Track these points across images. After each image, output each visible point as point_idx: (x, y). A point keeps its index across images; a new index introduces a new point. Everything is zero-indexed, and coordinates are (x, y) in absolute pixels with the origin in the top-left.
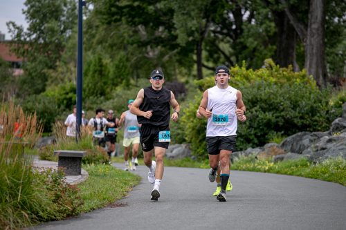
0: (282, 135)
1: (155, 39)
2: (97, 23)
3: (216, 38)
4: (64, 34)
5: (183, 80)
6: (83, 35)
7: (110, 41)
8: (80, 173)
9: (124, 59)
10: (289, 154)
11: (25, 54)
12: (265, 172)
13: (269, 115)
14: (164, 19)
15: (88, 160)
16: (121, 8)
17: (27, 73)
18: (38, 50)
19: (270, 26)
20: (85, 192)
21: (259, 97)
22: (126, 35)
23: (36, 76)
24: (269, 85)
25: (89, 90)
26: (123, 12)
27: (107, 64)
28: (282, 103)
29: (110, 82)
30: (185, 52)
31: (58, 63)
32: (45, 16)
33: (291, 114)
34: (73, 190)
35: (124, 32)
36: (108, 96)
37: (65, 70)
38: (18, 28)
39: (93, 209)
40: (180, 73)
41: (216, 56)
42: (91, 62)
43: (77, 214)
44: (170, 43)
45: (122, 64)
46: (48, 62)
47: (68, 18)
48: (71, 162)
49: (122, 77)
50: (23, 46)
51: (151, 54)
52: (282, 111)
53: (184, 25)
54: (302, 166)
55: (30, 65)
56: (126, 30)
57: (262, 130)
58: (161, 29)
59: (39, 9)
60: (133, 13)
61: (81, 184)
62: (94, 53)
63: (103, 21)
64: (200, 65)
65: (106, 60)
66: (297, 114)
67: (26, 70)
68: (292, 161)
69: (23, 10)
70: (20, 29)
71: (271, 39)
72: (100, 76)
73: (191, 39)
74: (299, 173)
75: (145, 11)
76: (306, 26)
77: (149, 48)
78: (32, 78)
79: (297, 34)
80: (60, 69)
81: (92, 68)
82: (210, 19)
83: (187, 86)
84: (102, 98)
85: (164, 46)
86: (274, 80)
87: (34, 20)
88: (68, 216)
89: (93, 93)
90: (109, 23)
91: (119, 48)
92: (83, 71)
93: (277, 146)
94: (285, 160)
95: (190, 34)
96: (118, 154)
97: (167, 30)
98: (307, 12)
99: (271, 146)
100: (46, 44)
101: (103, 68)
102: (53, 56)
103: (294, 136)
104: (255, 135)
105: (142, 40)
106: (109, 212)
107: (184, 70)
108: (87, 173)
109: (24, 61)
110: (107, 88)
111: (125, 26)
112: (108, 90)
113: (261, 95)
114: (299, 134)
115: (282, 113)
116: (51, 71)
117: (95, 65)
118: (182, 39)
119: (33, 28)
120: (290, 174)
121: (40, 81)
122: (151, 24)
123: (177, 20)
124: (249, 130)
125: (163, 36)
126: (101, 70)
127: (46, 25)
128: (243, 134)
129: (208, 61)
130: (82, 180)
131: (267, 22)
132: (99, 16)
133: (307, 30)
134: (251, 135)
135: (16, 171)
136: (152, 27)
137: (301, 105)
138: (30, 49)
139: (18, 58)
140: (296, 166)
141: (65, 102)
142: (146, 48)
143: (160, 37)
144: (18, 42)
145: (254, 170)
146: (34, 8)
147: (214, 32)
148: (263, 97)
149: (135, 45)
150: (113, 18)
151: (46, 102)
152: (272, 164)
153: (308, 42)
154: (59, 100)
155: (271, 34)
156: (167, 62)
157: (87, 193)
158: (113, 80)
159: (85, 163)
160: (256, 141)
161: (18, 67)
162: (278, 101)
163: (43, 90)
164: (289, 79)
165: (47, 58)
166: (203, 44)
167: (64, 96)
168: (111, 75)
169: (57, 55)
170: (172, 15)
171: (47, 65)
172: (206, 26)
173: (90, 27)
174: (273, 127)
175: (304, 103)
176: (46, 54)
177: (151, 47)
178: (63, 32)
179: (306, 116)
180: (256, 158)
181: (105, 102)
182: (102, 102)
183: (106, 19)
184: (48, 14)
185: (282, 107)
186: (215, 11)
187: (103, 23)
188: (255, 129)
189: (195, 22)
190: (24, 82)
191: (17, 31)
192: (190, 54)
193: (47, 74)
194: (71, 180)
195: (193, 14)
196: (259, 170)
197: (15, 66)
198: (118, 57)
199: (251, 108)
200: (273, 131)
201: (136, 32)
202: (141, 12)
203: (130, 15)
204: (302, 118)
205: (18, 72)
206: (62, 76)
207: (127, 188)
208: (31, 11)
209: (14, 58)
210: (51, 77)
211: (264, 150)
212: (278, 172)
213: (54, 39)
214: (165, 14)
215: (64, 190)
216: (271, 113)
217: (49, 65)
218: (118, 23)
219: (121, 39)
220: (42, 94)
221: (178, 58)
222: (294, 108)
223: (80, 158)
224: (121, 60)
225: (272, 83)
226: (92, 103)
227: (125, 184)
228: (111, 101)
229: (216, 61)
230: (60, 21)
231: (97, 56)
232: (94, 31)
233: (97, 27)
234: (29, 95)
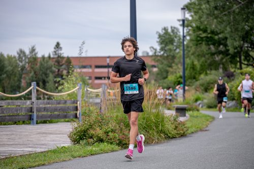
1: (219, 52)
3: (248, 50)
5: (232, 70)
6: (185, 51)
7: (197, 53)
8: (185, 116)
11: (158, 61)
14: (223, 42)
15: (189, 109)
16: (202, 38)
17: (159, 70)
18: (164, 59)
20: (188, 125)
22: (205, 50)
25: (188, 76)
26: (203, 40)
29: (198, 72)
30: (233, 57)
31: (173, 65)
32: (167, 43)
34: (183, 124)
36: (197, 79)
37: (176, 68)
39: (193, 133)
40: (231, 67)
41: (248, 58)
42: (189, 64)
43: (186, 135)
44: (226, 53)
45: (203, 64)
47: (177, 44)
48: (181, 111)
49: (203, 70)
50: (157, 58)
51: (217, 59)
53: (232, 45)
55: (160, 66)
56: (205, 48)
58: (221, 46)
59: (164, 40)
61: (187, 121)
62: (190, 59)
64: (241, 63)
65: (196, 63)
67: (159, 68)
69: (157, 41)
70: (156, 50)
72: (193, 70)
73: (236, 51)
75: (214, 38)
78: (162, 72)
80: (174, 68)
81: (189, 66)
82: (245, 41)
83: (235, 73)
84: (194, 80)
85: (223, 55)
87: (162, 45)
88: (182, 136)
89: (190, 78)
90: (197, 45)
91: (202, 57)
92: (185, 68)
95: (236, 48)
96: (203, 107)
97: (224, 47)
100: (168, 56)
102: (171, 61)
105: (213, 52)
106: (200, 133)
107: (233, 66)
108: (189, 116)
109: (158, 64)
111: (204, 46)
112: (197, 76)
116: (170, 68)
118: (231, 51)
119: (162, 49)
121: (165, 73)
122: (217, 45)
123: (229, 42)
126: (193, 67)
127: (167, 47)
129: (244, 61)
130: (187, 119)
132: (192, 42)
135: (157, 115)
138: (160, 59)
139: (155, 63)
141: (177, 82)
142: (215, 56)
143: (221, 51)
144: (155, 56)
146: (162, 40)
147: (247, 47)
149: (209, 55)
150: (199, 43)
151: (168, 83)
154: (174, 82)
156: (225, 62)
157: (190, 125)
158: (199, 71)
159: (188, 111)
161: (155, 67)
163: (167, 77)
165: (168, 63)
166: (242, 53)
167: (176, 80)
168: (198, 69)
169: (173, 61)
170: (227, 40)
172: (243, 44)
173: (188, 47)
176: (168, 61)
177: (217, 55)
178: (175, 50)
181: (196, 82)
182: (194, 82)
183: (195, 43)
186: (247, 37)
187: (194, 45)
189: (237, 43)
190: (158, 74)
192: (236, 58)
193: (168, 70)
194: (182, 119)
195: (236, 39)
198: (201, 61)
201: (209, 49)
202: (212, 39)
203: (207, 41)
205: (155, 70)
206: (175, 71)
207: (208, 122)
209: (153, 63)
210: (170, 71)
213: (171, 54)
214: (223, 40)
215: (179, 124)
217: (169, 65)
218: (201, 45)
219: (203, 52)
220: (166, 79)
221: (230, 60)
223: (185, 109)
224: (203, 62)
226: (190, 83)
227: (207, 120)
228: (199, 81)
229: (248, 61)
230: (174, 45)
231: (191, 61)
232: (189, 49)
233: (191, 47)
234: (160, 80)
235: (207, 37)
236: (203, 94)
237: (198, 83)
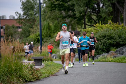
0: (116, 48)
1: (68, 16)
2: (47, 11)
3: (91, 14)
4: (36, 15)
5: (79, 30)
6: (41, 16)
7: (52, 17)
8: (42, 65)
9: (57, 23)
10: (118, 55)
11: (22, 23)
12: (110, 62)
13: (110, 41)
14: (71, 8)
15: (45, 60)
16: (55, 5)
17: (23, 30)
18: (26, 21)
19: (110, 9)
20: (42, 71)
21: (106, 34)
22: (58, 14)
23: (26, 31)
24: (110, 30)
25: (45, 35)
26: (56, 6)
27: (51, 25)
28: (115, 36)
29: (52, 32)
30: (80, 19)
31: (34, 26)
32: (29, 9)
33: (118, 40)
34: (38, 70)
35: (57, 14)
36: (52, 37)
37: (37, 28)
38: (19, 14)
39: (46, 77)
40: (78, 27)
41: (91, 21)
42: (45, 25)
43: (40, 79)
44: (74, 17)
45: (56, 25)
46: (30, 26)
47: (37, 10)
48: (38, 61)
49: (57, 30)
50: (21, 21)
51: (67, 21)
53: (78, 10)
54: (123, 59)
55: (24, 27)
56: (58, 13)
57: (108, 46)
58: (70, 12)
59: (26, 7)
60: (60, 6)
62: (46, 22)
63: (49, 10)
64: (85, 24)
65: (51, 24)
66: (121, 40)
67: (23, 29)
68: (119, 57)
69: (21, 7)
70: (20, 14)
71: (111, 14)
72: (49, 30)
73: (81, 15)
74: (122, 62)
75: (64, 5)
76: (123, 8)
77: (66, 19)
78: (25, 32)
79: (120, 11)
80: (35, 28)
81: (46, 27)
82: (88, 7)
84: (50, 38)
85: (72, 18)
86: (112, 28)
87: (25, 11)
88: (37, 80)
89: (46, 36)
90: (51, 10)
91: (55, 20)
92: (42, 28)
93: (114, 52)
94: (117, 57)
95: (81, 13)
96: (56, 58)
97: (72, 12)
98: (123, 3)
99: (112, 52)
100: (29, 19)
101: (50, 27)
102: (32, 23)
103: (120, 48)
104: (106, 48)
105: (64, 16)
106: (51, 78)
107: (79, 26)
108: (44, 65)
109: (22, 26)
110: (52, 34)
111: (57, 11)
112: (52, 35)
113: (107, 34)
114: (122, 47)
115: (115, 40)
116: (31, 29)
117: (47, 26)
118: (78, 15)
119: (25, 14)
120: (119, 62)
121: (28, 33)
122: (67, 10)
123: (76, 8)
124: (103, 47)
125: (71, 14)
126: (49, 28)
127: (29, 12)
128: (101, 48)
129: (88, 23)
130: (42, 67)
131: (109, 7)
132: (48, 8)
133: (124, 9)
134: (104, 48)
136: (67, 11)
137: (122, 37)
138: (24, 21)
139: (20, 25)
140: (121, 59)
141: (37, 40)
142: (65, 19)
143: (70, 15)
144: (19, 19)
145: (105, 61)
146: (25, 7)
147: (90, 12)
148: (108, 34)
149: (61, 18)
150: (53, 9)
151: (30, 40)
152: (112, 59)
153: (124, 14)
154: (34, 39)
155: (111, 12)
156: (73, 23)
157: (44, 72)
158: (53, 31)
159: (44, 61)
160: (106, 51)
161: (20, 28)
162: (114, 36)
164: (117, 27)
165: (30, 25)
166: (86, 17)
167: (36, 38)
168: (53, 29)
169: (34, 23)
170: (74, 6)
171: (30, 27)
172: (87, 10)
173: (45, 12)
174: (112, 45)
175: (123, 36)
176: (30, 23)
177: (67, 19)
178: (35, 15)
179: (124, 41)
180: (106, 57)
181: (51, 39)
182: (50, 39)
183: (50, 9)
184: (30, 9)
185: (115, 38)
186: (90, 4)
187: (49, 11)
188: (106, 46)
189: (82, 8)
190: (22, 33)
191: (19, 15)
192: (81, 21)
193: (30, 30)
194: (37, 67)
195: (81, 5)
196: (107, 61)
197: (19, 28)
198: (55, 23)
199: (104, 39)
200: (112, 47)
201: (61, 13)
202: (63, 6)
203: (59, 7)
204: (123, 41)
205: (20, 30)
206: (35, 31)
207: (59, 69)
209: (18, 25)
210: (32, 31)
211: (109, 54)
212: (114, 62)
213: (32, 17)
214: (72, 6)
215: (35, 71)
216: (111, 40)
217: (31, 27)
218: (55, 10)
219: (56, 16)
220: (28, 37)
221: (77, 22)
222: (120, 38)
223: (42, 59)
224: (56, 24)
225: (111, 29)
226: (46, 40)
227: (58, 68)
228: (53, 39)
229: (91, 23)
230: (34, 11)
231: (47, 23)
232: (46, 14)
233: (47, 12)
234: (24, 38)
235: (59, 4)
236: (56, 48)
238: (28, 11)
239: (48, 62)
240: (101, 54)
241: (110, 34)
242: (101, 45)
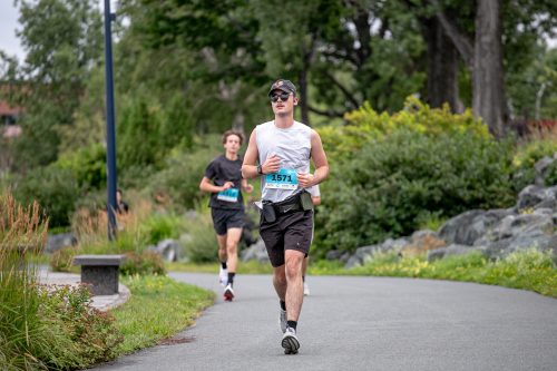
0: (440, 217)
1: (232, 69)
2: (137, 47)
3: (330, 63)
4: (83, 67)
6: (114, 69)
7: (158, 76)
8: (116, 291)
9: (183, 104)
10: (453, 246)
11: (23, 102)
12: (415, 276)
13: (418, 186)
14: (243, 36)
15: (129, 269)
16: (174, 22)
17: (28, 131)
18: (42, 94)
19: (414, 42)
20: (123, 322)
21: (400, 157)
22: (183, 64)
23: (42, 135)
24: (416, 137)
25: (128, 155)
26: (178, 28)
27: (154, 113)
28: (438, 166)
29: (160, 141)
31: (75, 115)
32: (52, 38)
33: (452, 182)
34: (104, 319)
35: (181, 61)
36: (160, 164)
37: (88, 124)
38: (9, 60)
39: (139, 349)
41: (329, 93)
42: (129, 111)
43: (113, 359)
44: (256, 74)
45: (178, 112)
46: (61, 113)
47: (89, 41)
48: (102, 274)
49: (180, 133)
50: (20, 89)
51: (225, 94)
52: (439, 178)
53: (275, 42)
54: (474, 265)
55: (30, 120)
56: (184, 57)
57: (408, 209)
58: (240, 52)
59: (41, 29)
60: (194, 29)
61: (119, 308)
62: (134, 96)
63: (147, 43)
64: (306, 109)
65: (154, 107)
66: (462, 182)
67: (25, 127)
68: (457, 258)
69: (16, 30)
70: (13, 62)
71: (419, 62)
72: (144, 133)
73: (288, 67)
74: (468, 277)
75: (214, 24)
76: (472, 36)
77: (222, 84)
78: (36, 140)
79: (459, 54)
80: (80, 124)
81: (131, 120)
82: (318, 33)
84: (150, 168)
85: (247, 80)
86: (422, 128)
87: (36, 47)
88: (99, 361)
89: (134, 161)
90: (156, 47)
91: (174, 87)
92: (117, 126)
93: (432, 235)
94: (446, 256)
95: (287, 58)
96: (179, 258)
97: (249, 55)
98: (473, 16)
99: (424, 235)
100: (55, 85)
101: (149, 120)
102: (69, 103)
103: (459, 217)
104: (398, 218)
105: (211, 71)
106: (163, 352)
108: (128, 290)
109: (21, 113)
110: (157, 150)
111: (182, 50)
112: (159, 155)
113: (403, 153)
114: (468, 213)
115: (439, 182)
116: (65, 128)
117: (136, 116)
119: (34, 59)
120: (455, 280)
121: (47, 145)
122: (224, 46)
124: (387, 211)
125: (244, 64)
126: (145, 123)
127: (54, 53)
128: (377, 217)
129: (318, 101)
130: (121, 302)
131: (410, 35)
132: (140, 36)
133: (473, 46)
134: (390, 218)
136: (225, 50)
137: (468, 168)
138: (30, 93)
139: (12, 107)
140: (465, 265)
141: (90, 176)
142: (218, 86)
143: (240, 67)
144: (12, 82)
145: (397, 274)
146: (35, 27)
147: (326, 54)
148: (408, 157)
149: (200, 81)
150: (164, 38)
151: (59, 177)
152: (425, 264)
153: (477, 65)
154: (80, 173)
155: (417, 54)
156: (253, 105)
157: (128, 324)
158: (165, 137)
159: (124, 274)
160: (399, 228)
161: (13, 122)
162: (433, 162)
163: (54, 158)
164: (445, 126)
165: (58, 107)
166: (309, 75)
167: (87, 168)
168: (163, 130)
169: (74, 102)
170: (257, 30)
171: (58, 118)
172: (312, 46)
173: (126, 54)
174: (424, 203)
175: (473, 163)
176: (57, 101)
177: (226, 82)
178: (81, 64)
179: (478, 185)
180: (400, 255)
181: (154, 173)
182: (149, 175)
183: (150, 40)
184: (57, 36)
185: (437, 172)
186: (326, 21)
187: (146, 47)
188: (397, 208)
189: (289, 39)
190: (22, 147)
191: (7, 65)
193: (59, 133)
194: (101, 303)
196: (405, 275)
197: (7, 121)
198: (173, 101)
199: (389, 175)
200: (425, 211)
201: (200, 59)
202: (206, 26)
203: (190, 33)
204: (470, 188)
205: (12, 131)
206: (83, 135)
207: (193, 312)
208: (30, 31)
209: (5, 109)
210: (66, 138)
211: (411, 242)
212: (435, 277)
213: (67, 76)
214: (246, 29)
215: (91, 320)
216: (421, 182)
217: (63, 117)
218: (170, 46)
219: (177, 71)
220: (53, 165)
222: (458, 173)
223: (116, 267)
224: (177, 106)
225: (421, 135)
226: (134, 177)
227: (190, 305)
228: (164, 172)
229: (330, 101)
230: (77, 46)
231: (138, 100)
232: (132, 61)
233: (137, 53)
234: (32, 167)
235: (191, 20)
236: (179, 214)
237: (161, 177)
238: (48, 49)
239: (146, 277)
240: (376, 243)
241: (417, 156)
242: (378, 204)
